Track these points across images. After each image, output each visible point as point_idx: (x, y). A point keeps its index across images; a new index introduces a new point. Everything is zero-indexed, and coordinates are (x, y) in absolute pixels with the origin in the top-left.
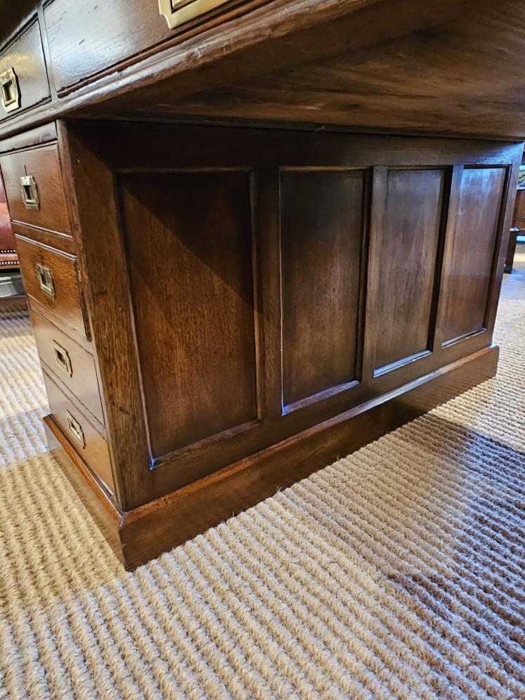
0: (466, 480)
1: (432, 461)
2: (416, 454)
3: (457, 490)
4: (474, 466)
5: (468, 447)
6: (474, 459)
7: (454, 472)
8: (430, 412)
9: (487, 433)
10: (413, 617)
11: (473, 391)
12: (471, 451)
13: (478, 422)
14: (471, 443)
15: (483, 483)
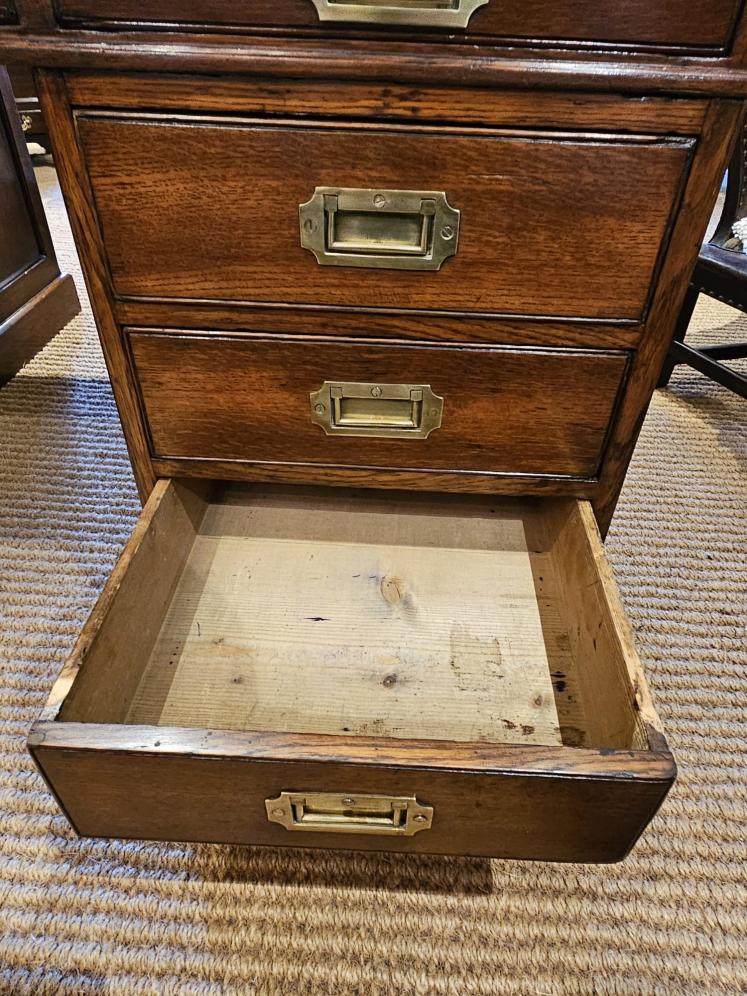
0: (78, 428)
1: (38, 423)
2: (18, 423)
3: (72, 439)
4: (82, 411)
5: (72, 396)
6: (81, 405)
7: (64, 424)
8: (18, 374)
9: (88, 376)
10: (62, 554)
11: (61, 336)
12: (77, 398)
13: (75, 367)
14: (74, 390)
15: (95, 424)
